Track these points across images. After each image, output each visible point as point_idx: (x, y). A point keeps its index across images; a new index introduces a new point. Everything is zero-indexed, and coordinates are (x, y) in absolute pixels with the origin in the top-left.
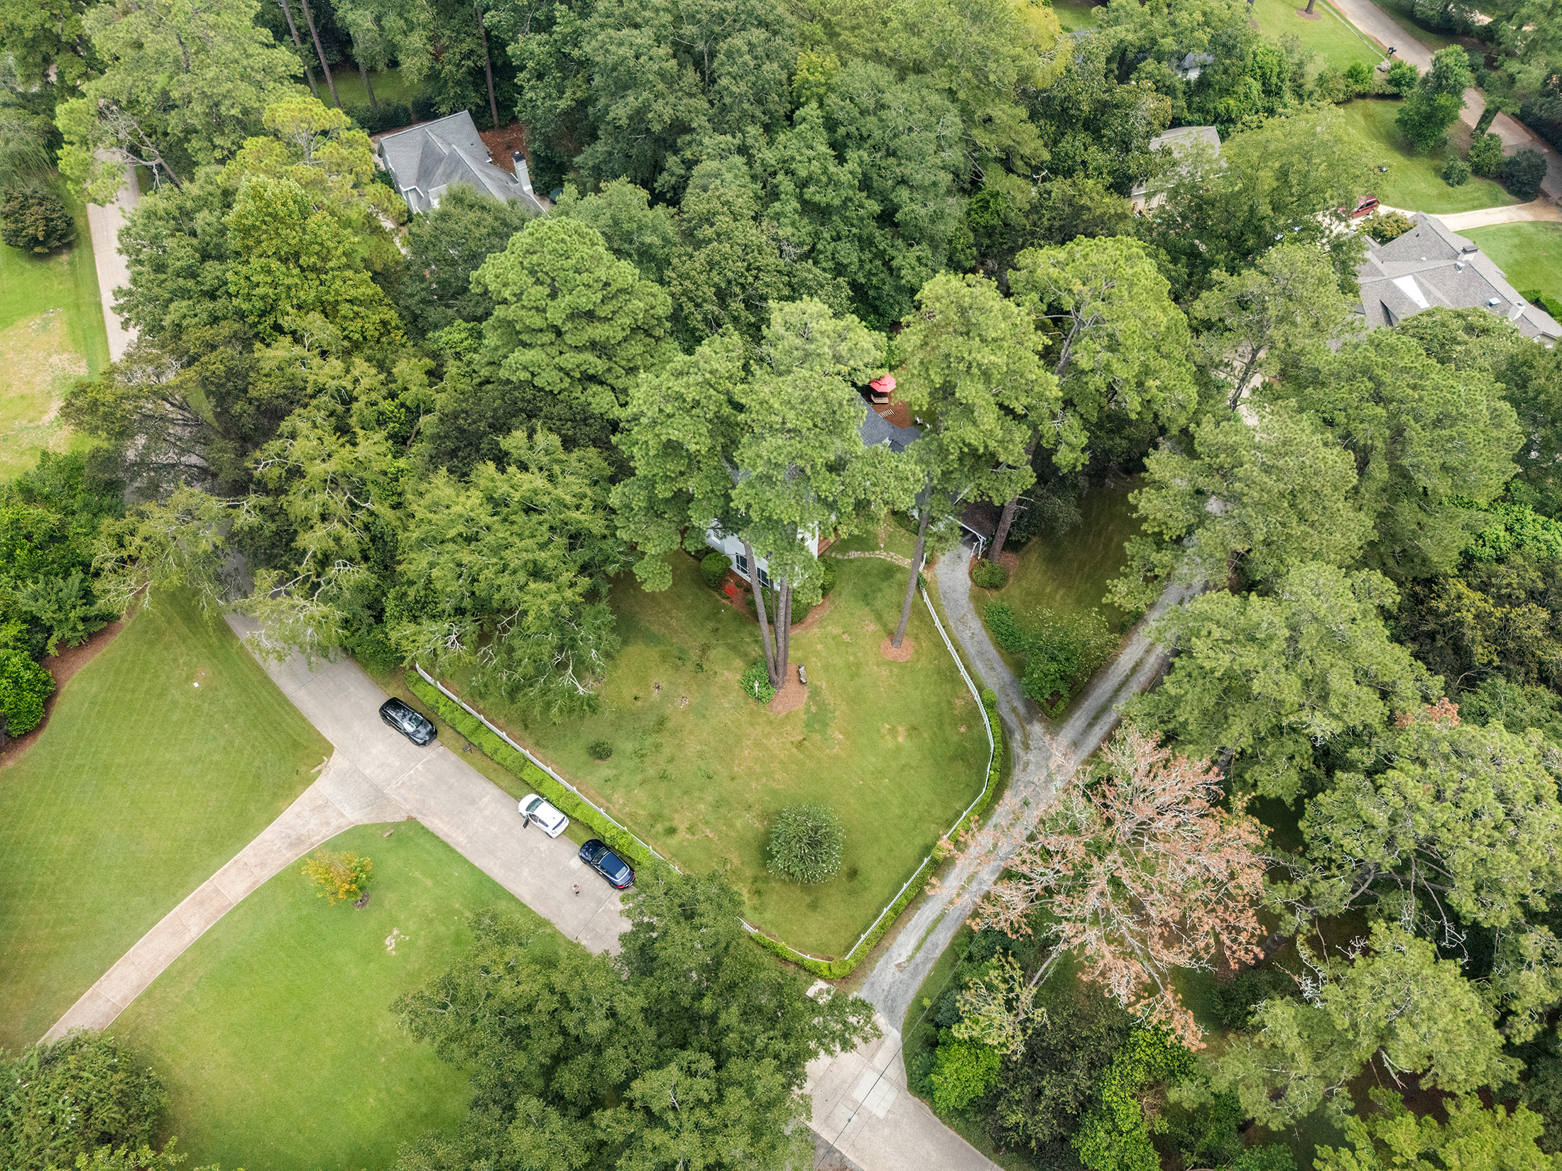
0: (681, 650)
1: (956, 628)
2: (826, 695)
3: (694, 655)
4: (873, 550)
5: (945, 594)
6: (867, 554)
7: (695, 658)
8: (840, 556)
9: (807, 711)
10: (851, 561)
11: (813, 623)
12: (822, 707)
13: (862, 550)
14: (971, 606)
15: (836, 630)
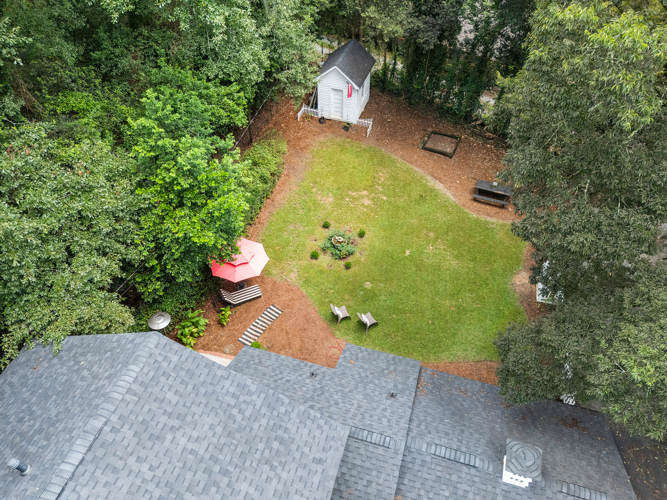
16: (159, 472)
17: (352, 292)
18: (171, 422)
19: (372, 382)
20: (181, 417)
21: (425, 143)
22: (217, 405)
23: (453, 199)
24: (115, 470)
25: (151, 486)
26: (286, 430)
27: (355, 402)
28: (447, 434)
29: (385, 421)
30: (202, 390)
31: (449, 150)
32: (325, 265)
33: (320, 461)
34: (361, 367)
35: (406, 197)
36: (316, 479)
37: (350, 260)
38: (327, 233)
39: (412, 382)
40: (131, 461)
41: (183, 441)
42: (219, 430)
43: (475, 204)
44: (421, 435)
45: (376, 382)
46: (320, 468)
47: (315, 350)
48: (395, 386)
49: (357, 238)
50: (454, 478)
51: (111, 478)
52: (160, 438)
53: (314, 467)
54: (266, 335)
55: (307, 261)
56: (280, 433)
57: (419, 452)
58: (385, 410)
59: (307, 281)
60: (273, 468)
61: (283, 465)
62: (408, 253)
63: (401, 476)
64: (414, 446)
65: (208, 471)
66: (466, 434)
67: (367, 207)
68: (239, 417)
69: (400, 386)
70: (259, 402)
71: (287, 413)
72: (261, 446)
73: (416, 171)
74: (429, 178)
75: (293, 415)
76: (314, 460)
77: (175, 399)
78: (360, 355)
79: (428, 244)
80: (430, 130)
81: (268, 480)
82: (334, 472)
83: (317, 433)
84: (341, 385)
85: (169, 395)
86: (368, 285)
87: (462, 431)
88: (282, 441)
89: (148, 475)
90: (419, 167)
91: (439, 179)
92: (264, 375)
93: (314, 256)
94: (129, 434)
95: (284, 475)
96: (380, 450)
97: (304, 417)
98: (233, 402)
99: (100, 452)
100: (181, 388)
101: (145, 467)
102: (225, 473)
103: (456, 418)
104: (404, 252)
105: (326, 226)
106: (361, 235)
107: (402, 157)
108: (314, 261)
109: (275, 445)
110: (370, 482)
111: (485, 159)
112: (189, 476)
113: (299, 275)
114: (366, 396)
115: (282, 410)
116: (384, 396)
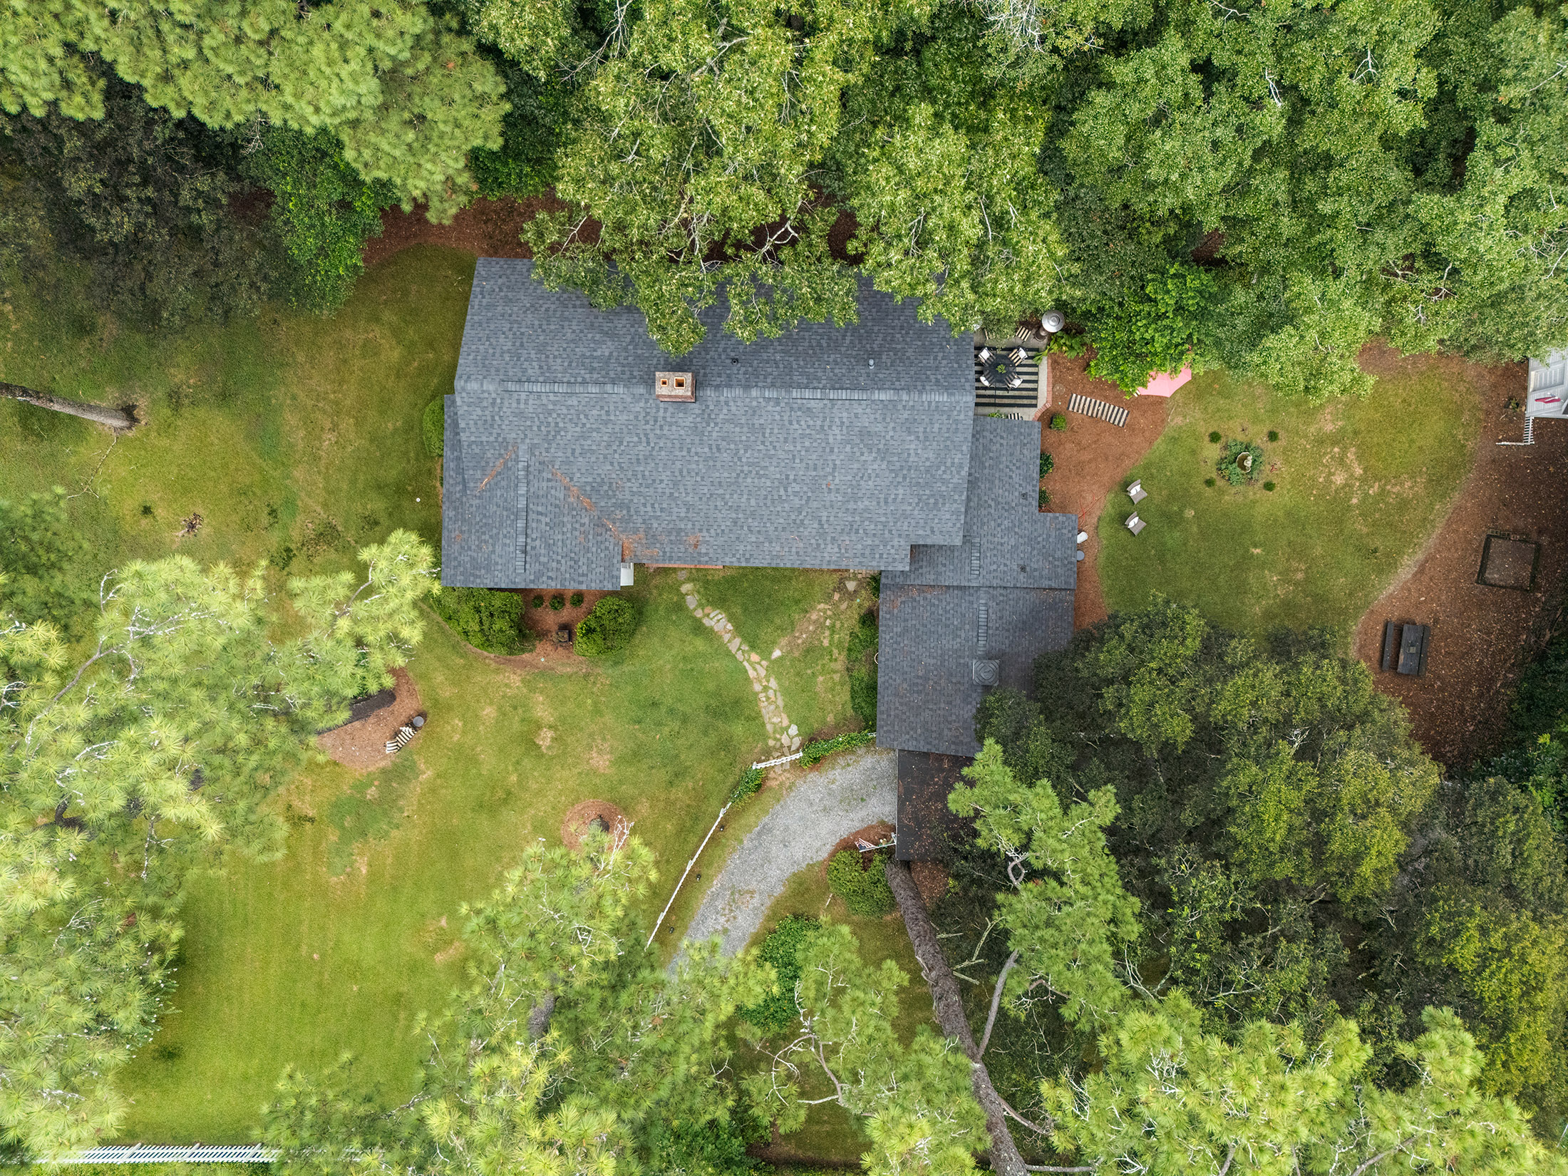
0: (290, 503)
1: (715, 897)
2: (414, 791)
3: (300, 528)
4: (753, 647)
5: (766, 830)
6: (735, 644)
7: (296, 534)
8: (691, 601)
9: (361, 787)
10: (699, 629)
11: (524, 665)
12: (387, 803)
13: (739, 629)
14: (779, 890)
15: (542, 710)
16: (892, 442)
17: (1171, 498)
18: (921, 435)
19: (1033, 549)
20: (926, 438)
21: (1504, 536)
22: (943, 455)
23: (1383, 596)
24: (884, 419)
25: (883, 442)
26: (944, 504)
27: (1006, 539)
28: (1001, 618)
29: (995, 567)
30: (948, 443)
31: (1493, 575)
32: (1206, 453)
33: (933, 532)
34: (1049, 536)
35: (1365, 530)
36: (921, 532)
37: (1220, 483)
38: (1261, 441)
39: (1045, 583)
40: (892, 425)
41: (913, 446)
42: (928, 464)
43: (1380, 628)
44: (993, 598)
45: (1035, 552)
46: (929, 532)
47: (1084, 477)
48: (1035, 570)
49: (1261, 482)
50: (967, 627)
51: (880, 419)
52: (910, 433)
53: (928, 528)
54: (1087, 420)
55: (1204, 429)
56: (941, 501)
57: (978, 598)
58: (1005, 565)
59: (1174, 440)
60: (917, 504)
61: (922, 509)
62: (1257, 551)
63: (959, 588)
64: (981, 593)
65: (902, 468)
66: (1007, 634)
67: (1328, 480)
68: (940, 472)
69: (1036, 574)
70: (955, 481)
71: (955, 501)
72: (927, 492)
73: (1429, 535)
74: (1420, 556)
75: (955, 505)
76: (932, 528)
77: (936, 430)
78: (1065, 531)
79: (1280, 573)
80: (1545, 540)
81: (910, 504)
82: (929, 542)
83: (950, 524)
84: (1021, 523)
85: (937, 426)
86: (1190, 513)
87: (1008, 630)
88: (936, 503)
89: (888, 437)
90: (1443, 538)
91: (1421, 570)
92: (1011, 454)
93: (1215, 437)
94: (906, 416)
95: (916, 512)
96: (967, 568)
97: (956, 512)
98: (948, 464)
99: (890, 407)
100: (944, 429)
101: (891, 433)
102: (904, 478)
103: (1020, 625)
104: (1255, 546)
105: (1273, 436)
106: (1269, 486)
107: (1458, 508)
108: (1207, 439)
109: (932, 501)
110: (945, 565)
111: (1489, 634)
112: (896, 459)
113: (1180, 427)
114: (1015, 547)
115: (956, 497)
116: (1021, 562)
